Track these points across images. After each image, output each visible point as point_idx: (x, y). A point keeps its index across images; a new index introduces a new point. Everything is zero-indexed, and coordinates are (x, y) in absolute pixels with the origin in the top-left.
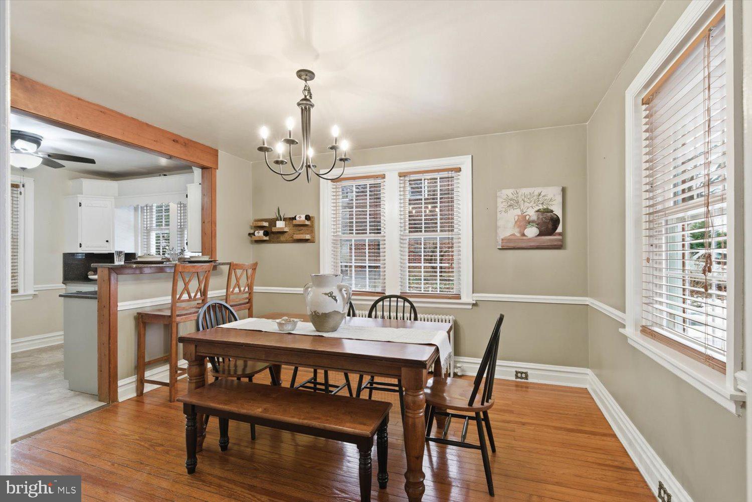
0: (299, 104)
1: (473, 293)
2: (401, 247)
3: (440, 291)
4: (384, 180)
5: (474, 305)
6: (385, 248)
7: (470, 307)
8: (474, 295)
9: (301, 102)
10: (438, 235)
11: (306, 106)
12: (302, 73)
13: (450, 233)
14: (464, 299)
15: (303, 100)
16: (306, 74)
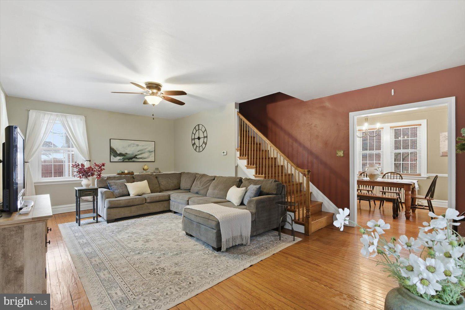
1: (427, 173)
2: (391, 156)
3: (410, 173)
4: (383, 130)
5: (427, 178)
6: (383, 156)
7: (426, 179)
8: (428, 174)
10: (410, 151)
13: (415, 150)
14: (423, 175)
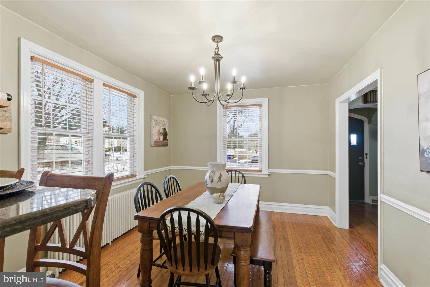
0: (213, 58)
5: (144, 178)
8: (145, 172)
9: (215, 56)
11: (217, 58)
12: (215, 38)
15: (215, 55)
16: (218, 39)
